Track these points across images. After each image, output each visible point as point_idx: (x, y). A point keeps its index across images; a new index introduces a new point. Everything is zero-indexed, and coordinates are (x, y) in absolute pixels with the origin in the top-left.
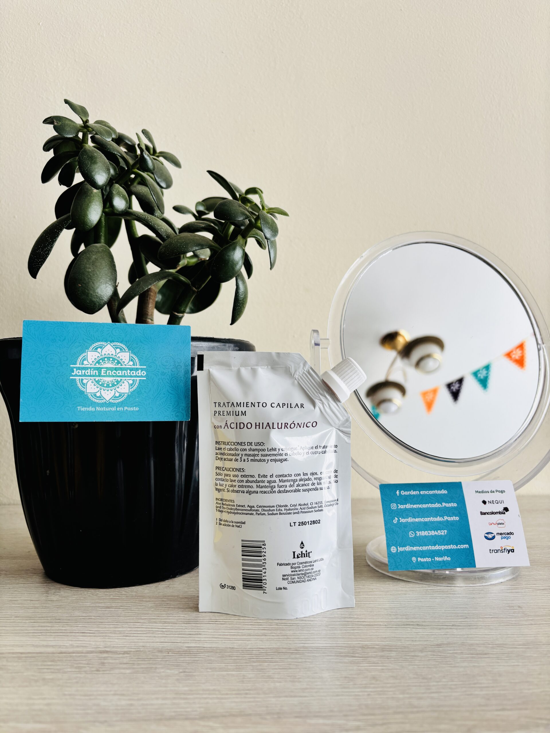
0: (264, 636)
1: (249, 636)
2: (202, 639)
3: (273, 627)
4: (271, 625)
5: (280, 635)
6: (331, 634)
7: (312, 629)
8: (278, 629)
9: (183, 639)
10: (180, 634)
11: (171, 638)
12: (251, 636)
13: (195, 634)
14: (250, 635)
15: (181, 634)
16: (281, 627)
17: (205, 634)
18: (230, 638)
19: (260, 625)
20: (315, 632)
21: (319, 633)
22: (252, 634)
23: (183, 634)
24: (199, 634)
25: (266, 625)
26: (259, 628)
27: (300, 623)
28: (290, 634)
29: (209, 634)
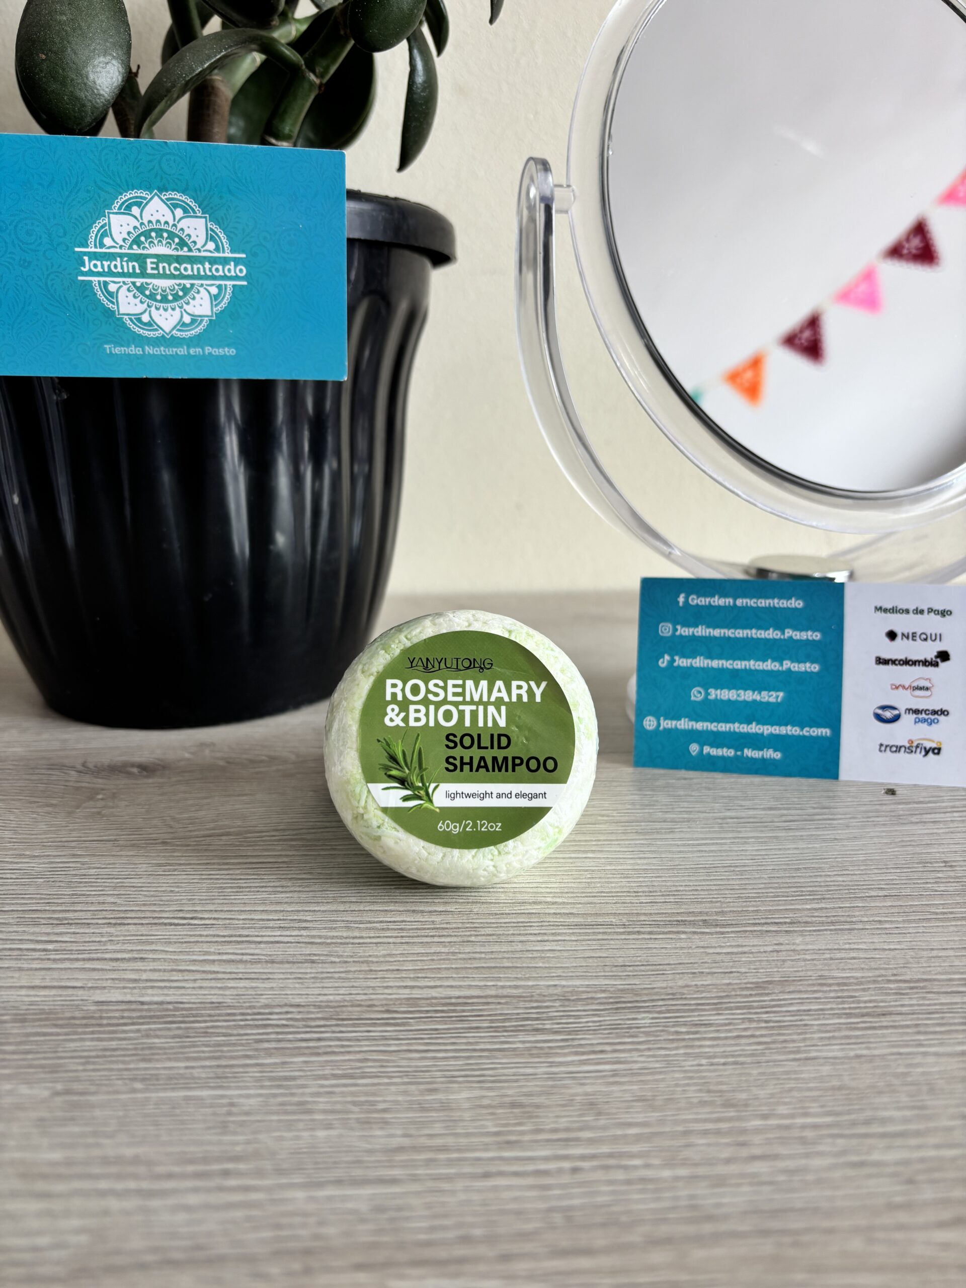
0: (309, 965)
1: (269, 965)
2: (144, 976)
3: (336, 934)
4: (331, 928)
5: (352, 960)
6: (483, 956)
7: (436, 939)
8: (348, 941)
9: (96, 975)
10: (89, 959)
11: (63, 972)
12: (275, 965)
13: (129, 960)
14: (273, 962)
15: (93, 959)
16: (357, 934)
17: (154, 960)
18: (218, 972)
19: (306, 928)
20: (443, 950)
21: (454, 953)
22: (280, 958)
23: (98, 959)
24: (141, 958)
25: (319, 929)
26: (301, 940)
27: (408, 919)
28: (377, 956)
29: (165, 960)
